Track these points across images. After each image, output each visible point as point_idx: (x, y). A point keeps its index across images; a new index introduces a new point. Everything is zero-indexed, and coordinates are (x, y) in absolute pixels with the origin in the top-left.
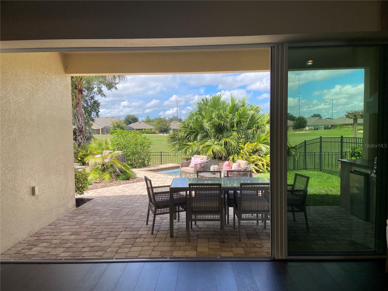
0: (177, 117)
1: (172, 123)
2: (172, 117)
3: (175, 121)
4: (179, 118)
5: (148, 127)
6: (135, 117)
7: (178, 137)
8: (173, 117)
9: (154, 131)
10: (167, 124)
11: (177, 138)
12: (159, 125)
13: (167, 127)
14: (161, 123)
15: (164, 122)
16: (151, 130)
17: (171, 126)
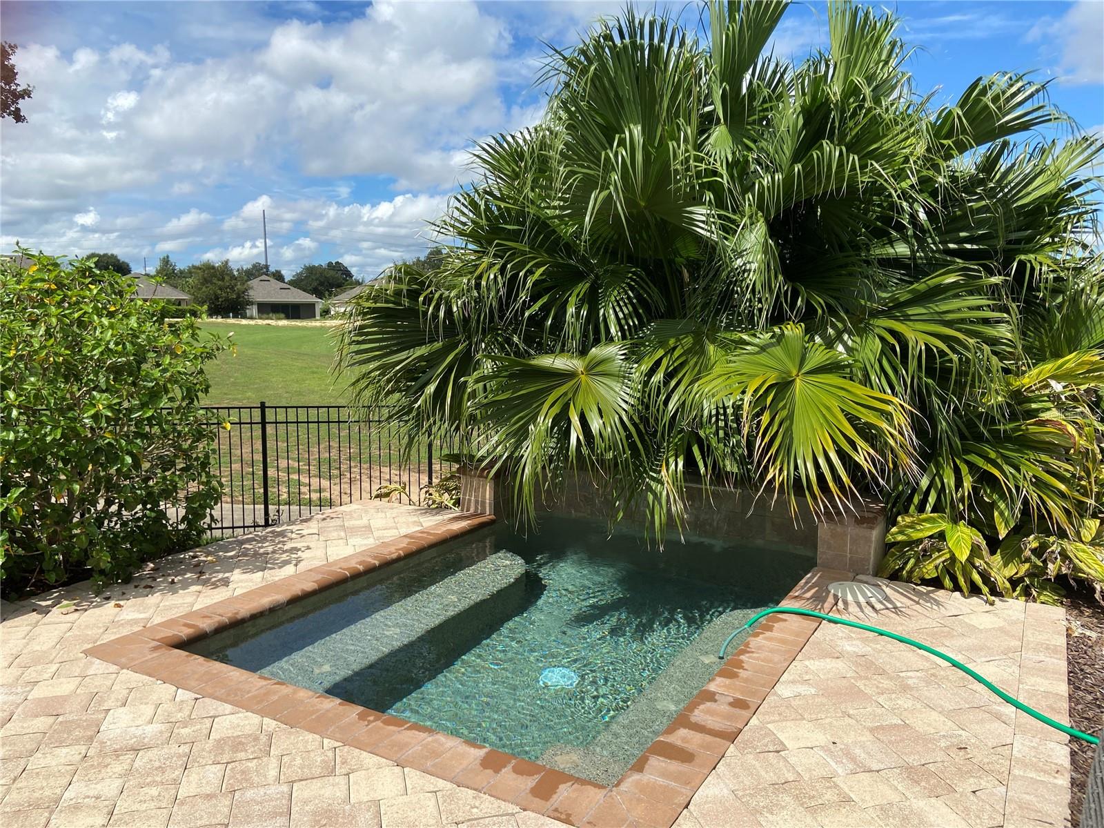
0: (267, 267)
1: (254, 283)
2: (250, 266)
3: (264, 277)
4: (272, 269)
5: (168, 295)
6: (119, 261)
7: (442, 314)
8: (254, 266)
9: (189, 307)
10: (239, 287)
11: (435, 316)
12: (207, 287)
13: (239, 297)
14: (214, 281)
15: (227, 278)
16: (179, 305)
17: (251, 293)
